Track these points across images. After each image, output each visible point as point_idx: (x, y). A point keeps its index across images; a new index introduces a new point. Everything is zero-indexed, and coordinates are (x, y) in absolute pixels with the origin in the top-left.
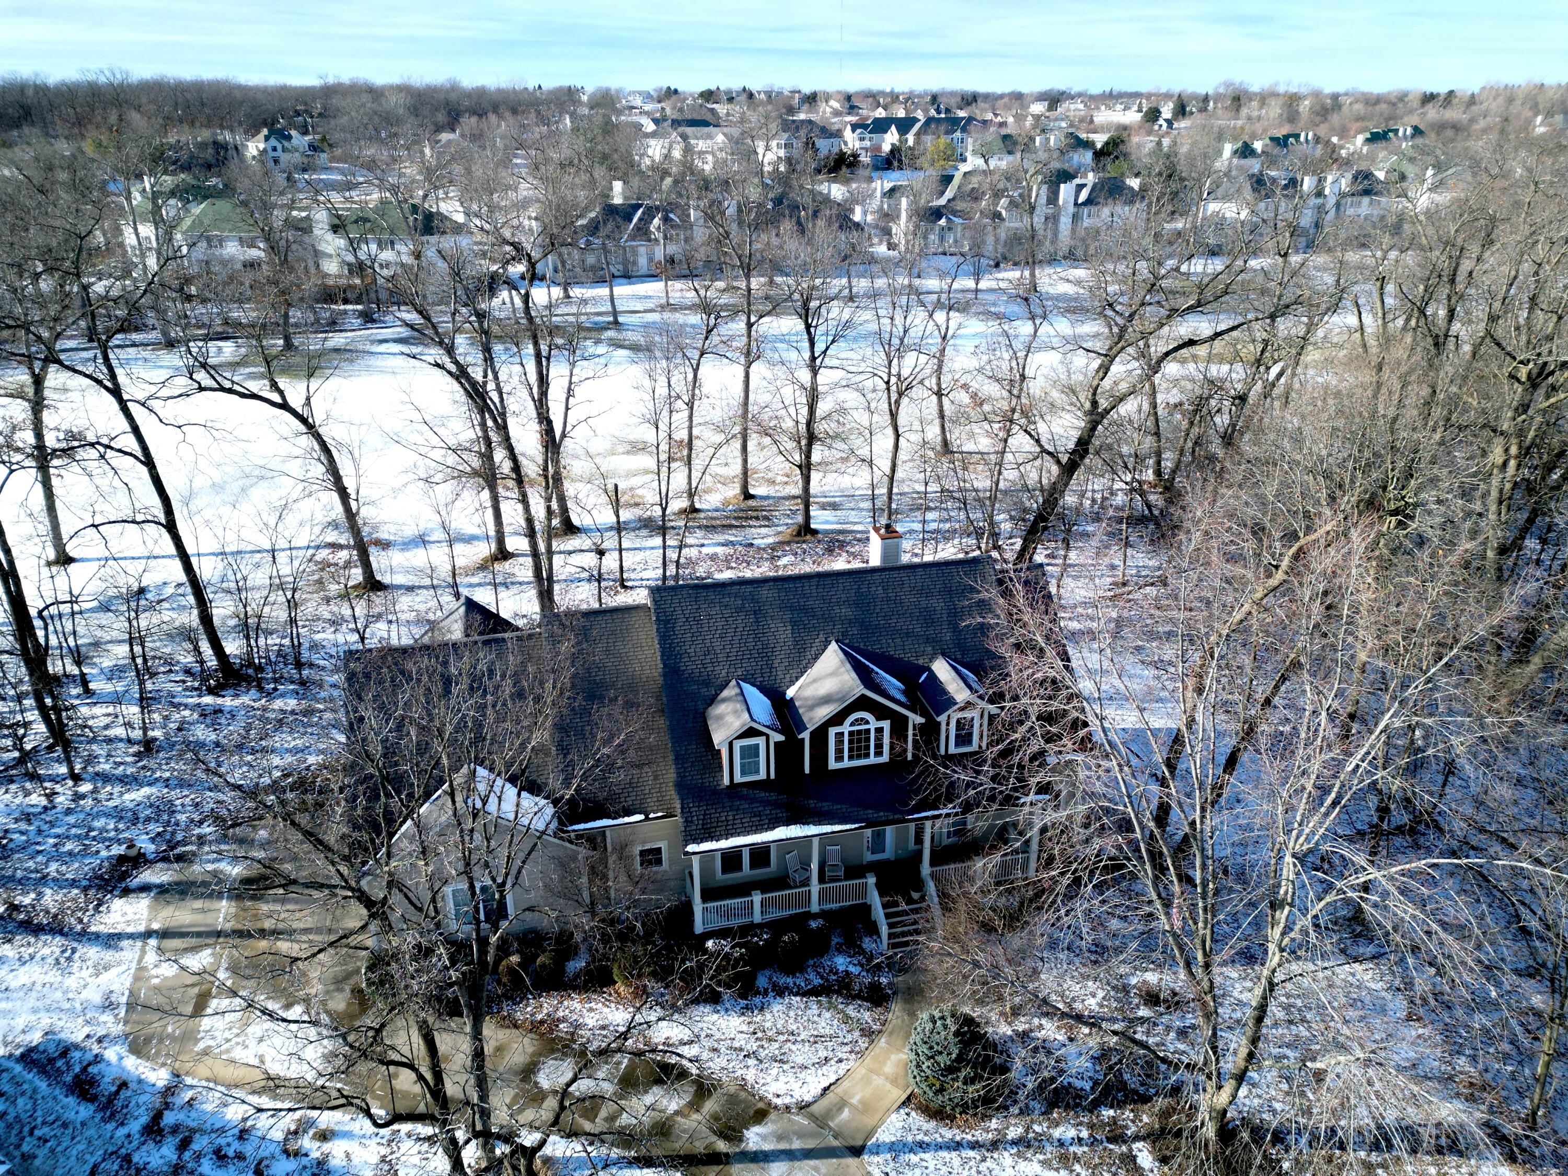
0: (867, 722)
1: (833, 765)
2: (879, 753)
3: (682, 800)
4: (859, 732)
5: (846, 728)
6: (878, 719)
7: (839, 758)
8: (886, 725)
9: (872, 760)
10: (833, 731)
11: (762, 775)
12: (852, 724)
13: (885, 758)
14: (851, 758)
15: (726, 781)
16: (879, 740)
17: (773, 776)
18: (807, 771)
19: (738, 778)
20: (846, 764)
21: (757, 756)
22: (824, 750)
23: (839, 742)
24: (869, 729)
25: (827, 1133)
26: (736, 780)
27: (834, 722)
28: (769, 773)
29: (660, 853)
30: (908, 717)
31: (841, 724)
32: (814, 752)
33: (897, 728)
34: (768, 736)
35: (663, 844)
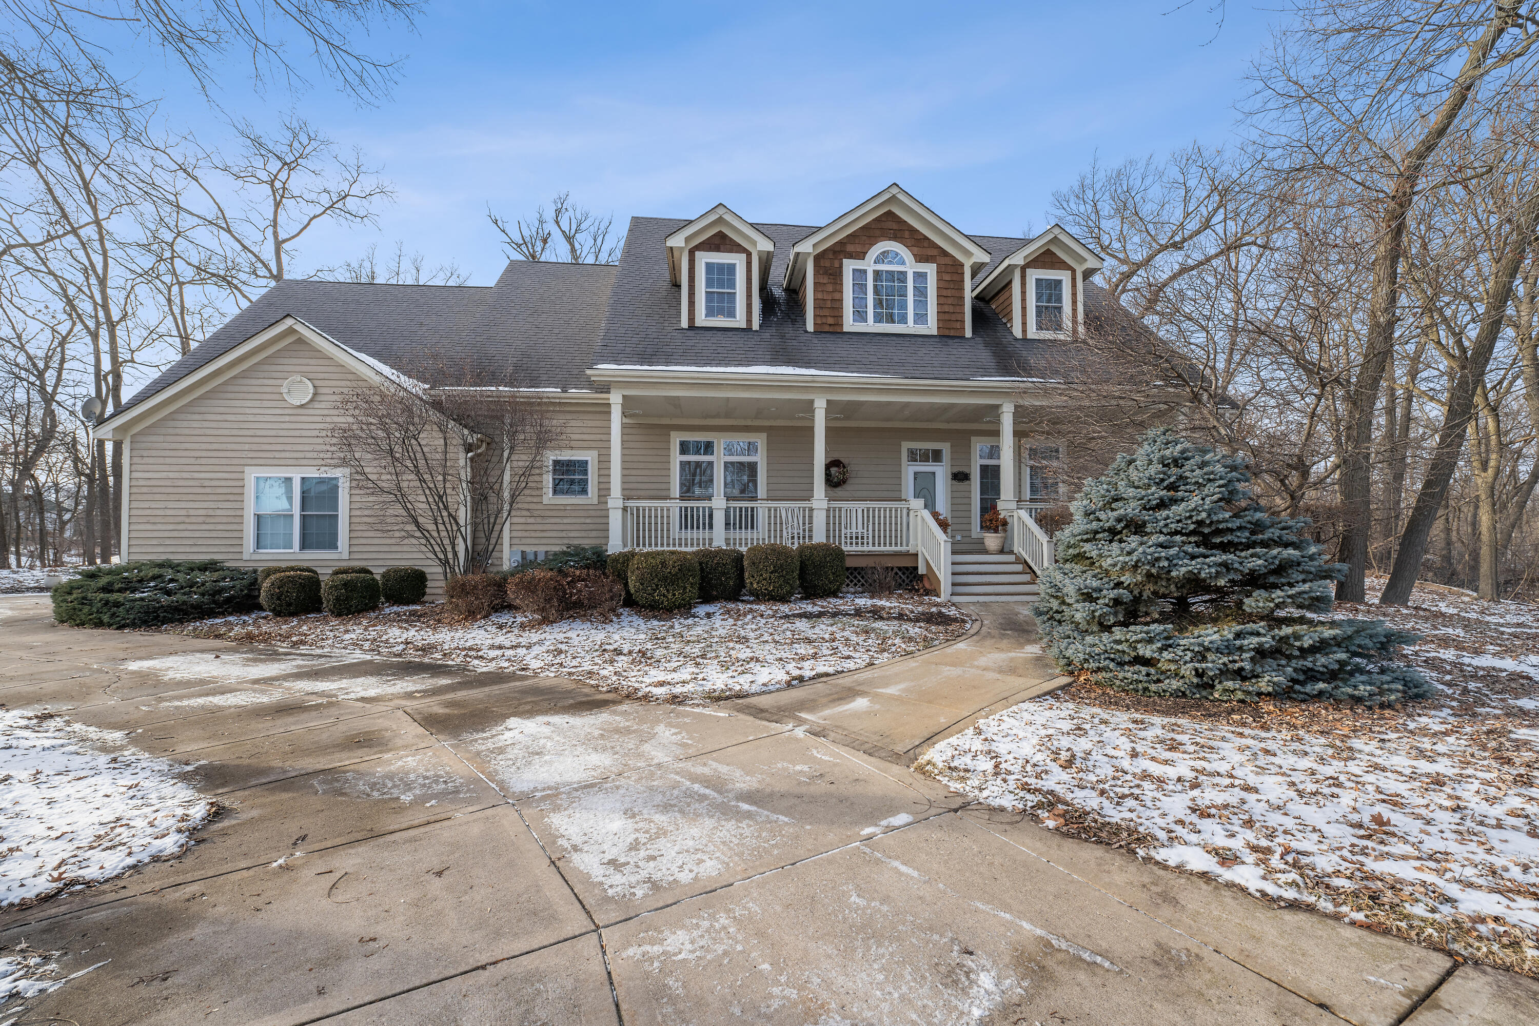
0: (902, 261)
1: (850, 324)
2: (921, 318)
4: (890, 275)
5: (869, 264)
6: (920, 259)
7: (860, 315)
8: (930, 270)
9: (910, 327)
10: (849, 266)
11: (739, 320)
12: (878, 260)
13: (931, 327)
14: (878, 319)
15: (685, 324)
16: (920, 293)
17: (756, 326)
18: (810, 327)
19: (701, 319)
20: (871, 326)
21: (732, 285)
22: (837, 296)
23: (860, 287)
24: (904, 274)
25: (790, 726)
26: (698, 323)
27: (850, 248)
28: (749, 321)
29: (585, 472)
30: (962, 265)
31: (861, 256)
32: (820, 296)
33: (947, 277)
34: (749, 255)
35: (590, 457)
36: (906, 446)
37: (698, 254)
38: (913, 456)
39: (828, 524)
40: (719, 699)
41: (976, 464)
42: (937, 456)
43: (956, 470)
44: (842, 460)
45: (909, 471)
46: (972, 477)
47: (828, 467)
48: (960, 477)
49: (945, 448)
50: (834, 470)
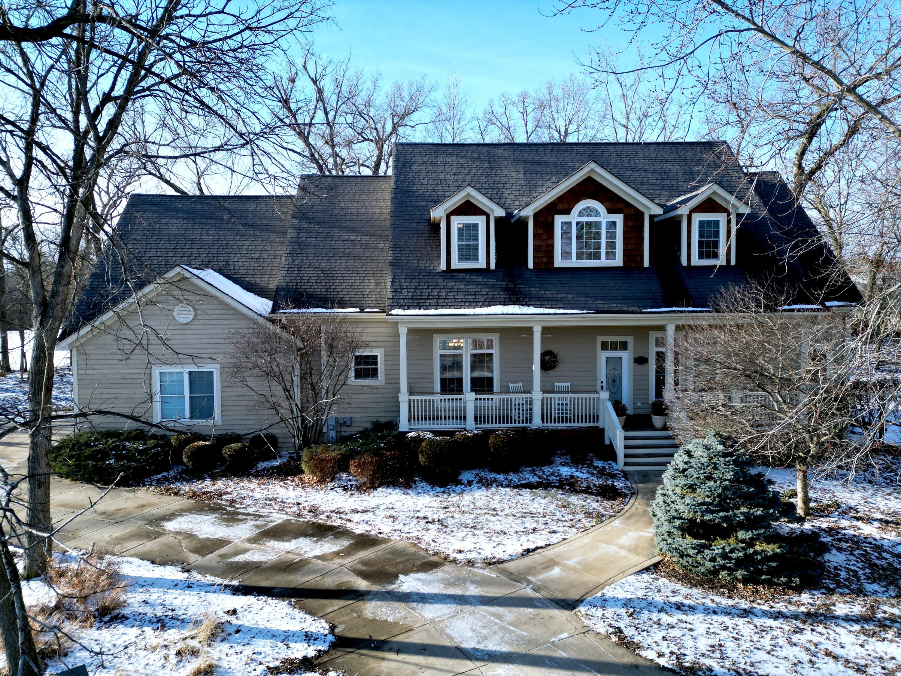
0: (597, 214)
1: (559, 262)
2: (611, 254)
3: (394, 276)
4: (589, 225)
5: (574, 217)
6: (610, 211)
7: (566, 255)
8: (619, 218)
9: (603, 262)
10: (559, 220)
11: (481, 264)
12: (580, 214)
13: (618, 261)
14: (579, 257)
15: (443, 267)
16: (611, 235)
17: (493, 267)
18: (531, 265)
19: (456, 264)
20: (574, 262)
21: (476, 238)
22: (550, 242)
23: (566, 235)
24: (600, 223)
25: (524, 586)
26: (453, 267)
27: (560, 206)
28: (488, 263)
29: (376, 364)
30: (642, 214)
31: (568, 212)
32: (538, 243)
33: (631, 224)
34: (488, 216)
35: (379, 353)
36: (600, 339)
37: (453, 218)
38: (605, 346)
39: (543, 409)
40: (490, 564)
41: (653, 350)
42: (624, 346)
43: (638, 355)
44: (554, 351)
45: (603, 355)
46: (650, 360)
47: (543, 355)
48: (641, 361)
49: (630, 340)
50: (547, 358)
